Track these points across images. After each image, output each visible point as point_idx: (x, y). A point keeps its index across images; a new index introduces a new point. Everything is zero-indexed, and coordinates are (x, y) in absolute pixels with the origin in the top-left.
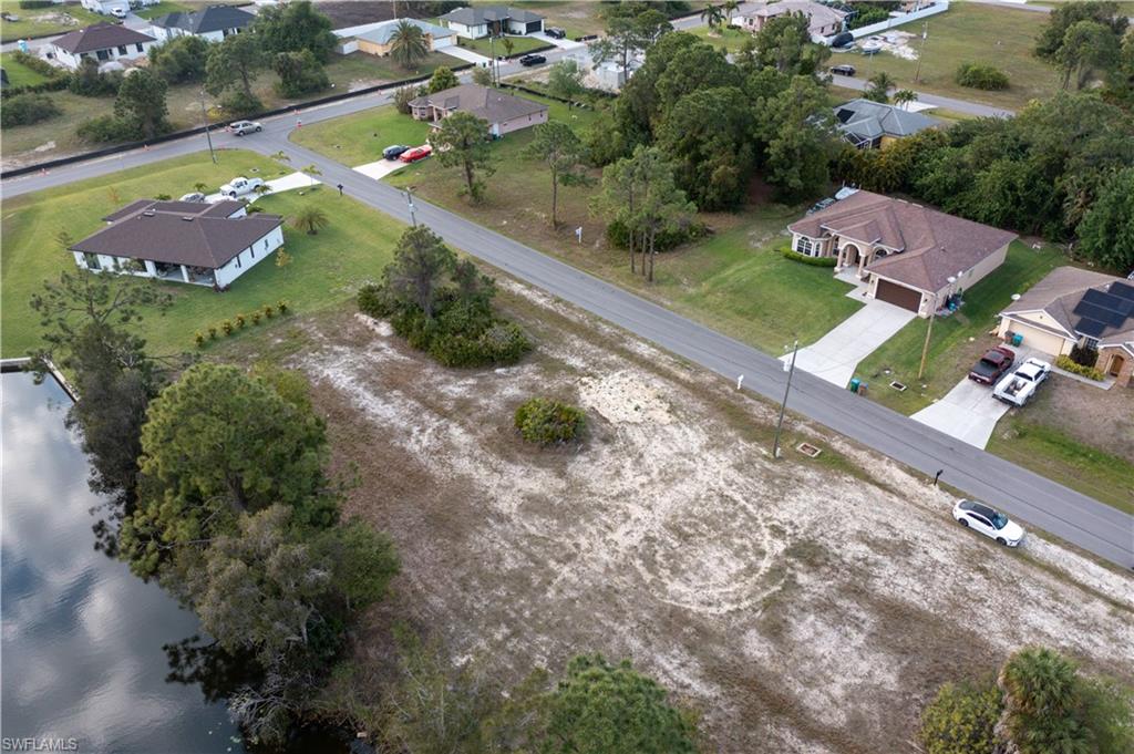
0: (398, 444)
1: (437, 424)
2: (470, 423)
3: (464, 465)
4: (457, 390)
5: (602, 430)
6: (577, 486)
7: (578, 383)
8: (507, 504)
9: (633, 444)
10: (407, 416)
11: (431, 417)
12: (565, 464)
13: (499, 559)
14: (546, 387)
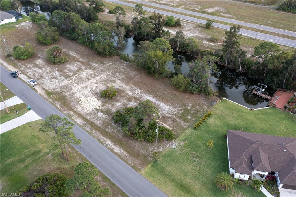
0: (142, 91)
1: (135, 95)
2: (127, 96)
3: (127, 87)
4: (132, 104)
5: (98, 95)
6: (105, 85)
7: (101, 107)
8: (119, 82)
9: (92, 93)
10: (142, 96)
11: (137, 97)
12: (107, 88)
13: (120, 74)
14: (109, 106)
